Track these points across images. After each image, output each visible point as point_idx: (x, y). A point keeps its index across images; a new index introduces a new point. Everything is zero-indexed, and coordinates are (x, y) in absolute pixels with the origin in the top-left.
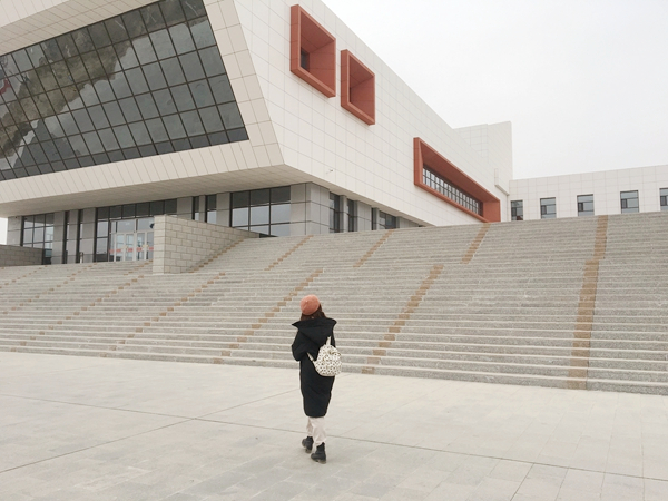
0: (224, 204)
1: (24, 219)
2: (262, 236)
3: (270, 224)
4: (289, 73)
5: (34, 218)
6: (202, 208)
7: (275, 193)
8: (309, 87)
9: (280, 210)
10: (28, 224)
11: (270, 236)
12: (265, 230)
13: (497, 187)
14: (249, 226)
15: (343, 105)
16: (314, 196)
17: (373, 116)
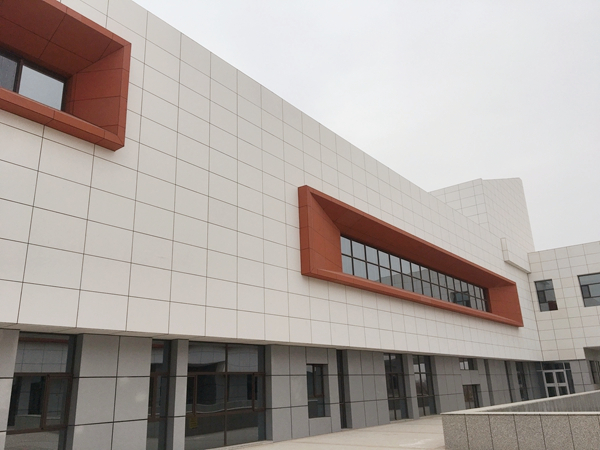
13: (508, 263)
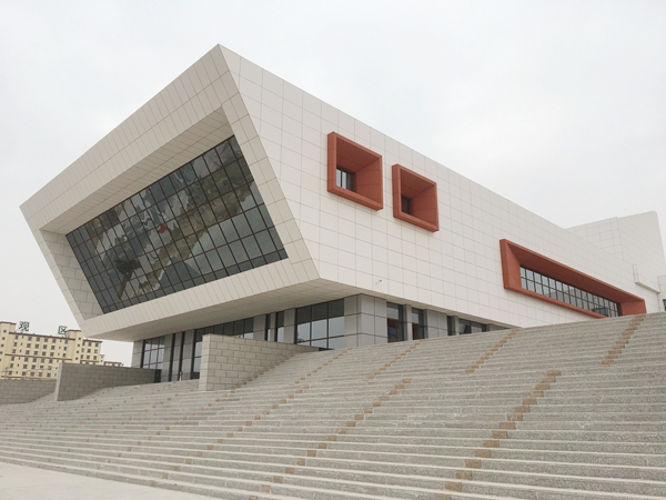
0: (289, 320)
1: (145, 342)
2: (321, 349)
3: (328, 338)
4: (327, 194)
5: (152, 341)
6: (273, 325)
7: (331, 306)
8: (352, 204)
9: (336, 323)
10: (148, 346)
11: (327, 349)
12: (323, 344)
13: (638, 284)
14: (311, 341)
15: (396, 216)
16: (366, 308)
17: (435, 222)
